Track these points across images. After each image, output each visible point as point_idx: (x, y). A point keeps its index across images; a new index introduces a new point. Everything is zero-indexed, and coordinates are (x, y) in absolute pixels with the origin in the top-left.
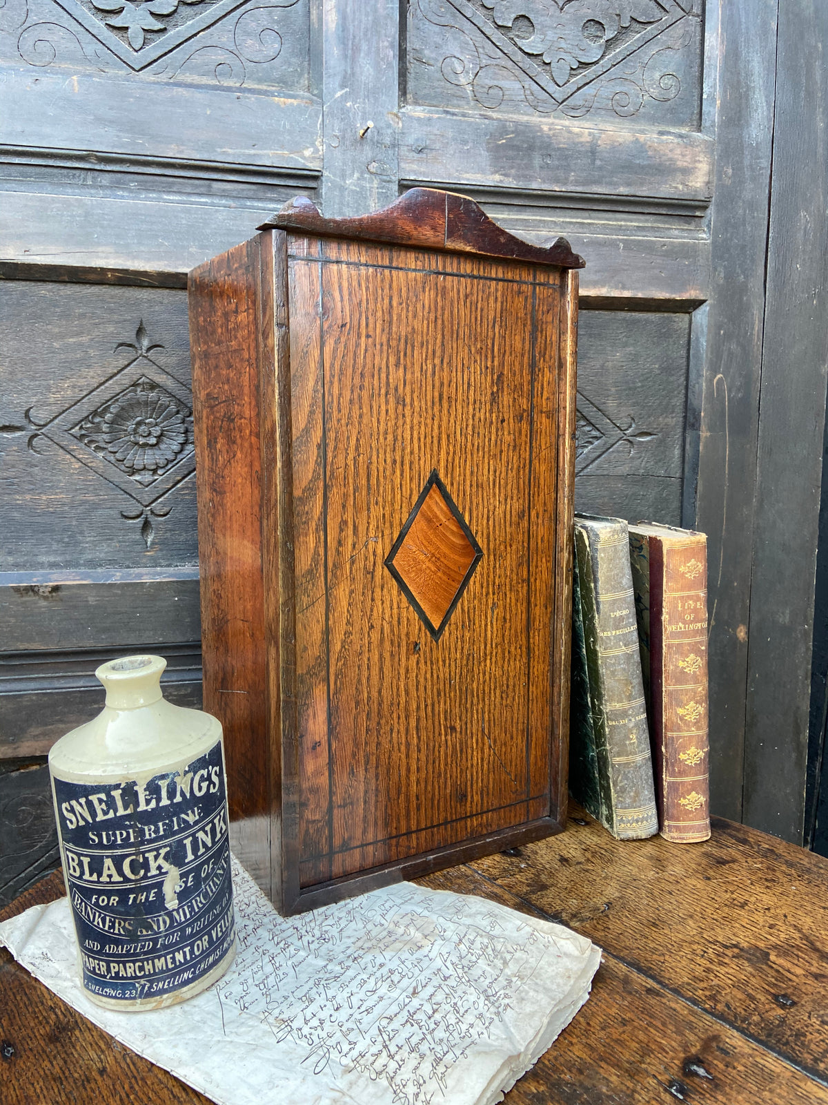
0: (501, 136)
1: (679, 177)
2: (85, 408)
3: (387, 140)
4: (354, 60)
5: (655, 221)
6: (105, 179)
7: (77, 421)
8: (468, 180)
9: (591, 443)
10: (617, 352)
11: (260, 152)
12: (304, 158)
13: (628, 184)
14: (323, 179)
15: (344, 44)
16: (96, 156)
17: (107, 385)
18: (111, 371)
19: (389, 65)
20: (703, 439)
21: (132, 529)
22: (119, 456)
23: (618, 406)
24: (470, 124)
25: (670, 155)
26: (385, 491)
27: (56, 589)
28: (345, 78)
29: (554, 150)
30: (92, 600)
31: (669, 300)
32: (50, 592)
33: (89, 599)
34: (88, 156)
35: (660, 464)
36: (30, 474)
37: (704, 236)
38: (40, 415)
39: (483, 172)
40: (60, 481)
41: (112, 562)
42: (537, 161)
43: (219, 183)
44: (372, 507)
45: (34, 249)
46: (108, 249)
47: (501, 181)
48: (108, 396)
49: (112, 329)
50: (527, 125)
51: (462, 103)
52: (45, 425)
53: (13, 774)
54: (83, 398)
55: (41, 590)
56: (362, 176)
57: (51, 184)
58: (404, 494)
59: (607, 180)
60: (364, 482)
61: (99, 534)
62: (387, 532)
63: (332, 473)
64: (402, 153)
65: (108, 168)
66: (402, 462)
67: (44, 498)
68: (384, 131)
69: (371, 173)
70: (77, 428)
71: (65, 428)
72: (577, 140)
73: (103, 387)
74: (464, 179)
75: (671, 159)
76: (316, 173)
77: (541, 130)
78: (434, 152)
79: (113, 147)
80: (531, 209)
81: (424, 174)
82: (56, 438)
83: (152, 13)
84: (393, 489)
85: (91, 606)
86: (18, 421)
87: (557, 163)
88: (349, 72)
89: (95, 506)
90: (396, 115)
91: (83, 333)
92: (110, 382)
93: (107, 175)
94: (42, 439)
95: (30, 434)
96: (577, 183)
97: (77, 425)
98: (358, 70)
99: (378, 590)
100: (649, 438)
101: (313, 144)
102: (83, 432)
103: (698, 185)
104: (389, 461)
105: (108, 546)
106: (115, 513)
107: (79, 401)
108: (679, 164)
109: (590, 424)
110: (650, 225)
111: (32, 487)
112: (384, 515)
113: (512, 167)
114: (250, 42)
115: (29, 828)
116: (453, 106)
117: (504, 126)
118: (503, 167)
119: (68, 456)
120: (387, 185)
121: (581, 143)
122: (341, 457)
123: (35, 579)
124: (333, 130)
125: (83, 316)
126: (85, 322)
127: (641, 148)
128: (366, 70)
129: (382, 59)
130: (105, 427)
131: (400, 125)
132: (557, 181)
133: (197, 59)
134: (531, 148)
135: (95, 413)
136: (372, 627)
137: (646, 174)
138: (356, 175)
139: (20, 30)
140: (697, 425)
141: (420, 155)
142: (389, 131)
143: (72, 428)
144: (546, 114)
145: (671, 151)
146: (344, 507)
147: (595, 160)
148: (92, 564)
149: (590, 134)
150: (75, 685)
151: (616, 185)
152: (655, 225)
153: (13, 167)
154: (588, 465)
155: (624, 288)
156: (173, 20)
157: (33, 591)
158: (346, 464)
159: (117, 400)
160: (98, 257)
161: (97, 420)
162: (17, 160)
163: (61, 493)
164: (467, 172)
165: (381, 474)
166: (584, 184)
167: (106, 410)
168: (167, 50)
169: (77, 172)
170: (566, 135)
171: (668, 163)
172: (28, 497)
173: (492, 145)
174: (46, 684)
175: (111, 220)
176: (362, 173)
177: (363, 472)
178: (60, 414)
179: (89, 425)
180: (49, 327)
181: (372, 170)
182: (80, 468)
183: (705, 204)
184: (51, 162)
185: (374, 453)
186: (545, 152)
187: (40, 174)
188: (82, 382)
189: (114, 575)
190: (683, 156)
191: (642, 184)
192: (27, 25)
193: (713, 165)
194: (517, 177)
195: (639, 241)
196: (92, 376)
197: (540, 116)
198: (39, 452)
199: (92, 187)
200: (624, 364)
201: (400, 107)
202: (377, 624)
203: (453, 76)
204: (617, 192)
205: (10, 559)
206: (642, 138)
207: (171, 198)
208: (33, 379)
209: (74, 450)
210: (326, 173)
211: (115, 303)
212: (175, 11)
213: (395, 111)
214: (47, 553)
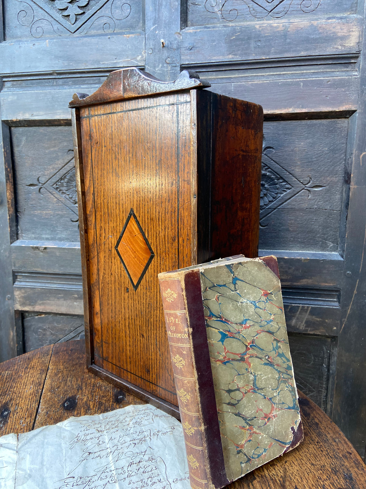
0: (233, 35)
1: (340, 42)
2: (58, 177)
3: (175, 46)
4: (159, 10)
5: (325, 68)
6: (60, 82)
7: (55, 182)
8: (215, 60)
9: (285, 191)
10: (302, 142)
11: (119, 61)
12: (137, 61)
13: (306, 50)
14: (146, 69)
15: (154, 4)
16: (56, 73)
17: (65, 167)
18: (66, 161)
19: (176, 9)
20: (352, 190)
21: (74, 226)
22: (70, 196)
23: (301, 172)
24: (216, 31)
25: (334, 30)
26: (113, 216)
27: (45, 248)
28: (155, 20)
29: (262, 37)
30: (58, 254)
31: (331, 112)
32: (44, 249)
33: (57, 253)
34: (53, 73)
35: (327, 203)
36: (40, 203)
37: (356, 73)
38: (43, 180)
39: (223, 55)
40: (50, 206)
41: (67, 239)
42: (253, 45)
43: (103, 77)
44: (109, 222)
45: (35, 113)
46: (60, 111)
47: (233, 58)
48: (65, 172)
49: (66, 144)
50: (247, 27)
51: (216, 20)
52: (44, 184)
53: (36, 317)
54: (57, 173)
55: (41, 248)
56: (163, 65)
57: (41, 86)
58: (120, 218)
59: (294, 49)
60: (106, 211)
61: (63, 228)
62: (115, 234)
63: (97, 206)
64: (182, 52)
65: (61, 77)
66: (119, 203)
67: (45, 212)
68: (173, 42)
69: (168, 63)
70: (55, 185)
71: (51, 185)
72: (276, 30)
73: (63, 168)
74: (213, 60)
75: (334, 33)
76: (143, 67)
77: (255, 28)
78: (198, 49)
79: (62, 68)
80: (251, 70)
81: (193, 60)
82: (48, 189)
83: (79, 7)
84: (116, 215)
85: (57, 256)
86: (35, 182)
87: (264, 44)
88: (157, 16)
89: (62, 216)
90: (179, 33)
91: (55, 146)
92: (66, 166)
93: (61, 80)
94: (43, 189)
95: (39, 187)
96: (276, 53)
97: (55, 183)
98: (161, 15)
99: (113, 259)
100: (320, 189)
101: (141, 54)
102: (57, 186)
103: (352, 45)
104: (114, 202)
105: (66, 232)
106: (68, 219)
107: (55, 174)
108: (339, 34)
109: (285, 181)
110: (322, 70)
111: (40, 208)
112: (114, 226)
113: (239, 50)
114: (117, 11)
115: (42, 338)
116: (211, 24)
117: (234, 29)
118: (234, 51)
119: (52, 196)
120: (175, 68)
121: (278, 31)
122: (99, 199)
123: (39, 244)
124: (150, 46)
125: (55, 139)
126: (56, 141)
127: (314, 29)
128: (165, 13)
129: (173, 8)
130: (65, 184)
131: (181, 38)
132: (264, 54)
133: (96, 23)
134: (249, 38)
135: (61, 179)
136: (111, 274)
137: (318, 43)
138: (160, 65)
139: (31, 25)
140: (349, 182)
141: (191, 51)
142: (176, 42)
143: (53, 185)
144: (261, 18)
145: (334, 28)
146: (101, 220)
147: (286, 39)
148: (61, 239)
149: (283, 26)
150: (52, 286)
151: (300, 51)
152: (325, 70)
153: (29, 81)
154: (283, 203)
155: (303, 107)
156: (87, 8)
157: (38, 249)
158: (101, 203)
159: (69, 173)
160: (57, 115)
161: (62, 181)
162: (29, 78)
163: (50, 210)
164: (214, 56)
165: (112, 208)
166: (280, 53)
167: (65, 177)
168: (84, 22)
169: (50, 80)
170: (269, 28)
171: (332, 35)
172: (39, 212)
173: (227, 40)
174: (43, 285)
175: (61, 99)
176: (163, 64)
177: (106, 207)
178: (49, 179)
179: (59, 184)
180: (44, 144)
181: (168, 62)
182: (56, 201)
183: (356, 55)
184: (40, 77)
185: (109, 199)
186: (257, 40)
187: (37, 83)
188: (56, 166)
189: (66, 244)
190: (342, 29)
191: (315, 49)
192: (34, 22)
193: (362, 32)
194: (241, 55)
195: (313, 80)
196: (60, 163)
197: (258, 21)
198: (42, 194)
199: (55, 86)
200: (306, 148)
201: (181, 29)
202: (113, 273)
203: (211, 8)
204: (300, 55)
205: (33, 236)
206: (315, 23)
207: (84, 86)
208: (40, 165)
209: (54, 194)
210: (147, 67)
211: (66, 133)
212: (88, 4)
213: (179, 31)
214: (46, 234)
